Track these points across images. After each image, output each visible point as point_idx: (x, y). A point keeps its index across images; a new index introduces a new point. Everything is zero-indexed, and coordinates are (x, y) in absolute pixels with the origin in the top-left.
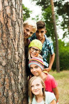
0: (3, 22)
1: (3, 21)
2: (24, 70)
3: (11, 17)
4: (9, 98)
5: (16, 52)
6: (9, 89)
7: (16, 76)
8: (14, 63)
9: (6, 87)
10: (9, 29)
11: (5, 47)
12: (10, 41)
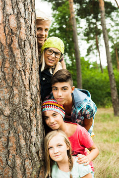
0: (4, 42)
1: (5, 40)
2: (40, 122)
3: (18, 33)
4: (16, 169)
5: (26, 93)
6: (17, 155)
7: (28, 133)
8: (24, 111)
9: (11, 151)
10: (15, 54)
11: (8, 84)
12: (16, 73)
